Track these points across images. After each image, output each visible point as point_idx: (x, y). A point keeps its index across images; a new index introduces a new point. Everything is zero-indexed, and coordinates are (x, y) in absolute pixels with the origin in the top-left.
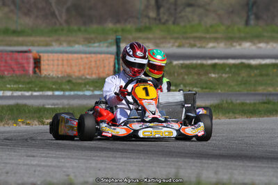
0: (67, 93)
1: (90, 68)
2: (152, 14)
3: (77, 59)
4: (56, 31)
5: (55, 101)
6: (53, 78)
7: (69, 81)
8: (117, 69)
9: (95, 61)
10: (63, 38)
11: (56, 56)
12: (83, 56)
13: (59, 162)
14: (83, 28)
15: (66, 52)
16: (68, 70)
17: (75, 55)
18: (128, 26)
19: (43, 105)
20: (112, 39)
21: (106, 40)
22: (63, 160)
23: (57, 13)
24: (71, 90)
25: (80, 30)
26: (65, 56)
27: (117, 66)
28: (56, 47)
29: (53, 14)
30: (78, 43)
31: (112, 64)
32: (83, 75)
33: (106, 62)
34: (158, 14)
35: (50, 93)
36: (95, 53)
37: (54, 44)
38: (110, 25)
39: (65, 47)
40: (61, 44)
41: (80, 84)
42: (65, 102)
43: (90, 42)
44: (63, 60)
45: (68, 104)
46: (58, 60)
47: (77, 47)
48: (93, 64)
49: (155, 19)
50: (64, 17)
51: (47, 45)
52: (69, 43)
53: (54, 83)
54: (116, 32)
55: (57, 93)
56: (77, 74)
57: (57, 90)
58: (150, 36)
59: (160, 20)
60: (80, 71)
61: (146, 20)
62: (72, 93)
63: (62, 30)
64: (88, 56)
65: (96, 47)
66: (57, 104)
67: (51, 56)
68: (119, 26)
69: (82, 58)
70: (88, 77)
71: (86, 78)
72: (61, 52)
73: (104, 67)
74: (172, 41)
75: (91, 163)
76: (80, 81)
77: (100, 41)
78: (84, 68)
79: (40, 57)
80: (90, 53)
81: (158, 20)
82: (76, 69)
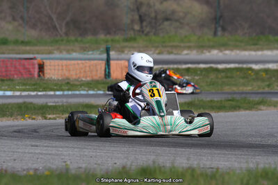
0: (66, 93)
1: (85, 72)
2: (137, 27)
3: (74, 64)
4: (57, 41)
5: (56, 100)
6: (54, 80)
7: (68, 83)
8: (107, 73)
9: (89, 67)
10: (62, 47)
11: (57, 62)
12: (79, 62)
13: (58, 151)
14: (79, 39)
15: (66, 59)
16: (67, 74)
17: (73, 62)
18: (117, 37)
19: (47, 103)
20: (103, 48)
21: (98, 49)
22: (61, 149)
23: (58, 26)
24: (68, 90)
25: (76, 41)
26: (65, 62)
27: (107, 70)
28: (57, 55)
29: (55, 28)
30: (75, 51)
31: (103, 69)
32: (79, 78)
33: (99, 67)
34: (142, 27)
35: (52, 93)
36: (89, 59)
37: (55, 52)
38: (102, 37)
39: (64, 55)
40: (61, 52)
41: (77, 85)
42: (65, 100)
43: (85, 50)
44: (62, 66)
45: (67, 102)
46: (58, 65)
47: (74, 55)
48: (87, 69)
49: (139, 31)
50: (64, 30)
51: (50, 53)
52: (68, 52)
53: (56, 85)
54: (107, 41)
55: (58, 93)
56: (74, 77)
57: (58, 90)
58: (135, 45)
59: (143, 32)
60: (76, 75)
61: (132, 32)
62: (70, 93)
63: (62, 40)
64: (83, 62)
65: (90, 54)
66: (58, 102)
67: (53, 62)
68: (109, 37)
69: (78, 64)
70: (84, 79)
71: (82, 80)
72: (61, 59)
73: (97, 71)
74: (153, 49)
75: (85, 152)
76: (77, 83)
77: (93, 50)
78: (80, 72)
79: (44, 63)
80: (85, 60)
81: (141, 31)
82: (73, 73)
